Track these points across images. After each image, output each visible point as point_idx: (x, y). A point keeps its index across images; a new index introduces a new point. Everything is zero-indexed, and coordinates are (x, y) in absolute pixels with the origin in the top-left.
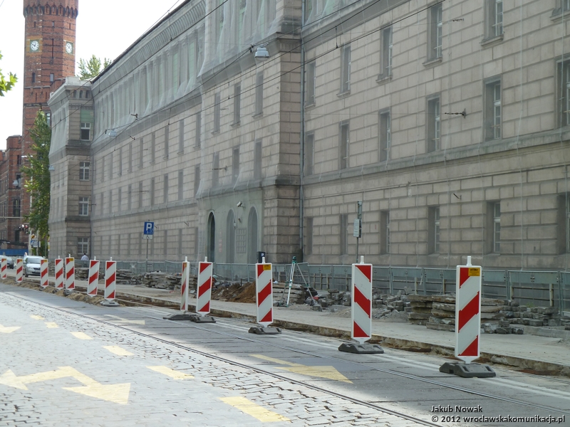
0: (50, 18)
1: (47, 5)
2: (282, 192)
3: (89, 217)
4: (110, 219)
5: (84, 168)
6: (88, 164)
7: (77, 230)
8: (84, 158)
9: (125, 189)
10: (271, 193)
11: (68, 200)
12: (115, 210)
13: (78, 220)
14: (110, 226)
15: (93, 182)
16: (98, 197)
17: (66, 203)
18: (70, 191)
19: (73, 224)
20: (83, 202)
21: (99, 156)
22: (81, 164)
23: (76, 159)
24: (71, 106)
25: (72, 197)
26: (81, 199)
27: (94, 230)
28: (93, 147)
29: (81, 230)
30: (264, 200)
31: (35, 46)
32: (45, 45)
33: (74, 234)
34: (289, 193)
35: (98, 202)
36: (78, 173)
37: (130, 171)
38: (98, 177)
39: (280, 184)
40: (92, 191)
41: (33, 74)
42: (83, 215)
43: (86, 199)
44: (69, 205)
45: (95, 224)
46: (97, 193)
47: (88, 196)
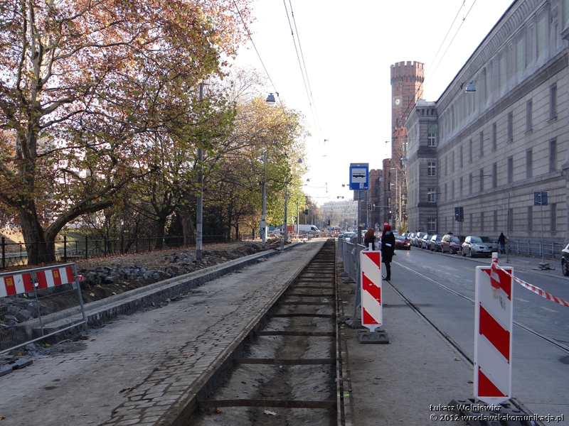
1: (405, 76)
3: (436, 203)
5: (431, 167)
6: (434, 164)
7: (427, 213)
8: (431, 160)
9: (467, 178)
11: (420, 191)
13: (428, 205)
15: (438, 177)
16: (442, 187)
17: (418, 193)
18: (421, 184)
19: (424, 209)
20: (431, 192)
21: (442, 158)
22: (429, 164)
23: (425, 160)
24: (421, 122)
25: (423, 189)
26: (429, 190)
27: (440, 212)
28: (437, 151)
29: (430, 213)
31: (398, 102)
32: (404, 101)
33: (425, 216)
35: (442, 191)
36: (426, 171)
38: (442, 172)
40: (437, 183)
41: (397, 120)
42: (431, 202)
43: (433, 190)
44: (420, 195)
45: (440, 208)
46: (441, 184)
47: (435, 188)
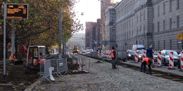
3: (115, 41)
4: (119, 41)
5: (114, 29)
9: (122, 34)
10: (146, 37)
12: (120, 39)
13: (113, 41)
14: (119, 43)
20: (114, 37)
23: (112, 26)
24: (110, 13)
25: (111, 36)
29: (113, 44)
34: (150, 37)
35: (117, 37)
37: (123, 30)
39: (148, 35)
40: (115, 34)
45: (117, 42)
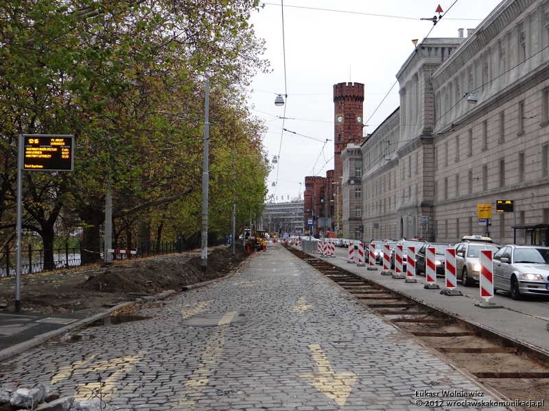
0: (348, 103)
1: (346, 96)
2: (425, 209)
3: (361, 218)
4: (369, 219)
5: (358, 192)
6: (360, 190)
7: (355, 225)
8: (358, 186)
9: (375, 204)
10: (420, 209)
11: (350, 209)
12: (371, 214)
13: (356, 219)
14: (370, 222)
15: (363, 200)
16: (365, 207)
17: (349, 211)
18: (350, 204)
19: (353, 222)
20: (358, 210)
21: (364, 185)
22: (356, 190)
23: (354, 187)
24: (351, 159)
25: (352, 207)
26: (357, 208)
27: (364, 225)
28: (362, 180)
29: (357, 225)
30: (418, 213)
31: (340, 119)
32: (346, 119)
33: (354, 227)
34: (428, 209)
35: (365, 210)
36: (354, 194)
37: (377, 195)
38: (364, 197)
39: (423, 205)
40: (362, 203)
41: (340, 135)
42: (358, 217)
43: (359, 208)
45: (364, 222)
46: (364, 205)
47: (360, 207)
